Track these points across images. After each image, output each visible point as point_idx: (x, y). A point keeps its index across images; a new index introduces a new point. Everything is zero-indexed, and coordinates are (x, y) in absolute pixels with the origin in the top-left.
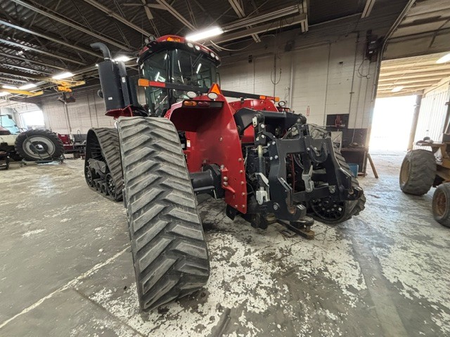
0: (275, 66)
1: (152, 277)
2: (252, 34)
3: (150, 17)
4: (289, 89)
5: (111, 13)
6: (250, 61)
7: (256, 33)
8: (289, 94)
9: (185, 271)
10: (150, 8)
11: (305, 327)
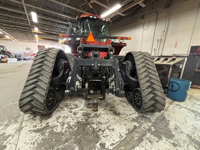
0: (157, 19)
1: (22, 102)
2: (139, 3)
3: (91, 7)
4: (164, 31)
5: (77, 9)
6: (143, 18)
7: (140, 2)
8: (164, 34)
9: (34, 104)
10: (90, 3)
11: (61, 146)
